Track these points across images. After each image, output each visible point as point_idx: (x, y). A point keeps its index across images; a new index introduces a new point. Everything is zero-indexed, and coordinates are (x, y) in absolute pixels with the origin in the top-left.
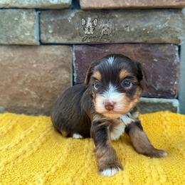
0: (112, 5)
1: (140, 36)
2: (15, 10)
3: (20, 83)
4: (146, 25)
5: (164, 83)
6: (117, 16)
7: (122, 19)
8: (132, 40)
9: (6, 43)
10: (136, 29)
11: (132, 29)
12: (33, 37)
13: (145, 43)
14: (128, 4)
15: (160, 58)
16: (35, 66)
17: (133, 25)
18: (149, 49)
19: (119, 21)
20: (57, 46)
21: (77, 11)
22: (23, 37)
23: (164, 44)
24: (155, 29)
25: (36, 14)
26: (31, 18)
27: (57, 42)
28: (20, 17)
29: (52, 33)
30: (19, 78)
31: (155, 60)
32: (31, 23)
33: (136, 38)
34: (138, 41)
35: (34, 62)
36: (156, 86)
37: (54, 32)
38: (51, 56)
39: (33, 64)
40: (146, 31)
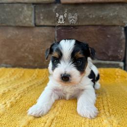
1: (99, 21)
3: (22, 50)
4: (103, 13)
5: (114, 51)
6: (84, 8)
8: (93, 23)
9: (13, 25)
10: (96, 16)
11: (94, 16)
12: (31, 22)
13: (102, 26)
15: (111, 35)
16: (32, 39)
17: (94, 14)
18: (105, 29)
19: (85, 11)
20: (45, 27)
21: (59, 5)
22: (25, 21)
24: (109, 16)
25: (33, 6)
26: (30, 9)
27: (45, 24)
28: (23, 9)
29: (43, 19)
30: (22, 47)
31: (109, 36)
33: (96, 22)
34: (97, 24)
35: (31, 37)
38: (42, 33)
39: (30, 38)
40: (102, 17)
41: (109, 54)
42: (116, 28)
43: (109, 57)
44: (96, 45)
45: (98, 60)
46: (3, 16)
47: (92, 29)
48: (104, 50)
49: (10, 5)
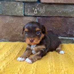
0: (53, 2)
1: (63, 14)
2: (15, 2)
3: (16, 31)
5: (70, 32)
6: (55, 6)
7: (57, 7)
9: (11, 15)
10: (62, 12)
11: (60, 12)
12: (22, 13)
13: (64, 17)
15: (70, 23)
16: (22, 24)
17: (60, 10)
18: (66, 19)
19: (55, 8)
20: (30, 17)
21: (39, 3)
22: (18, 13)
24: (69, 12)
26: (21, 5)
27: (31, 15)
28: (17, 5)
29: (29, 12)
30: (16, 29)
31: (68, 23)
32: (22, 7)
33: (61, 15)
34: (62, 16)
35: (22, 23)
36: (68, 33)
37: (30, 11)
38: (28, 20)
39: (21, 23)
42: (72, 18)
44: (60, 28)
47: (59, 19)
48: (65, 31)
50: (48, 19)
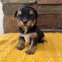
0: (46, 3)
1: (54, 12)
4: (56, 9)
6: (48, 6)
7: (49, 7)
8: (52, 13)
11: (52, 10)
13: (55, 14)
14: (51, 3)
18: (56, 16)
19: (48, 8)
23: (61, 14)
24: (58, 10)
25: (24, 5)
31: (58, 19)
33: (53, 13)
40: (56, 11)
41: (58, 27)
43: (58, 28)
44: (53, 23)
45: (54, 29)
46: (10, 9)
47: (51, 16)
48: (56, 25)
49: (14, 4)
50: (43, 16)
